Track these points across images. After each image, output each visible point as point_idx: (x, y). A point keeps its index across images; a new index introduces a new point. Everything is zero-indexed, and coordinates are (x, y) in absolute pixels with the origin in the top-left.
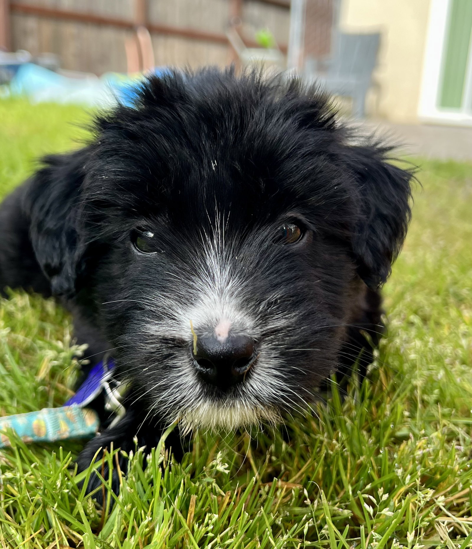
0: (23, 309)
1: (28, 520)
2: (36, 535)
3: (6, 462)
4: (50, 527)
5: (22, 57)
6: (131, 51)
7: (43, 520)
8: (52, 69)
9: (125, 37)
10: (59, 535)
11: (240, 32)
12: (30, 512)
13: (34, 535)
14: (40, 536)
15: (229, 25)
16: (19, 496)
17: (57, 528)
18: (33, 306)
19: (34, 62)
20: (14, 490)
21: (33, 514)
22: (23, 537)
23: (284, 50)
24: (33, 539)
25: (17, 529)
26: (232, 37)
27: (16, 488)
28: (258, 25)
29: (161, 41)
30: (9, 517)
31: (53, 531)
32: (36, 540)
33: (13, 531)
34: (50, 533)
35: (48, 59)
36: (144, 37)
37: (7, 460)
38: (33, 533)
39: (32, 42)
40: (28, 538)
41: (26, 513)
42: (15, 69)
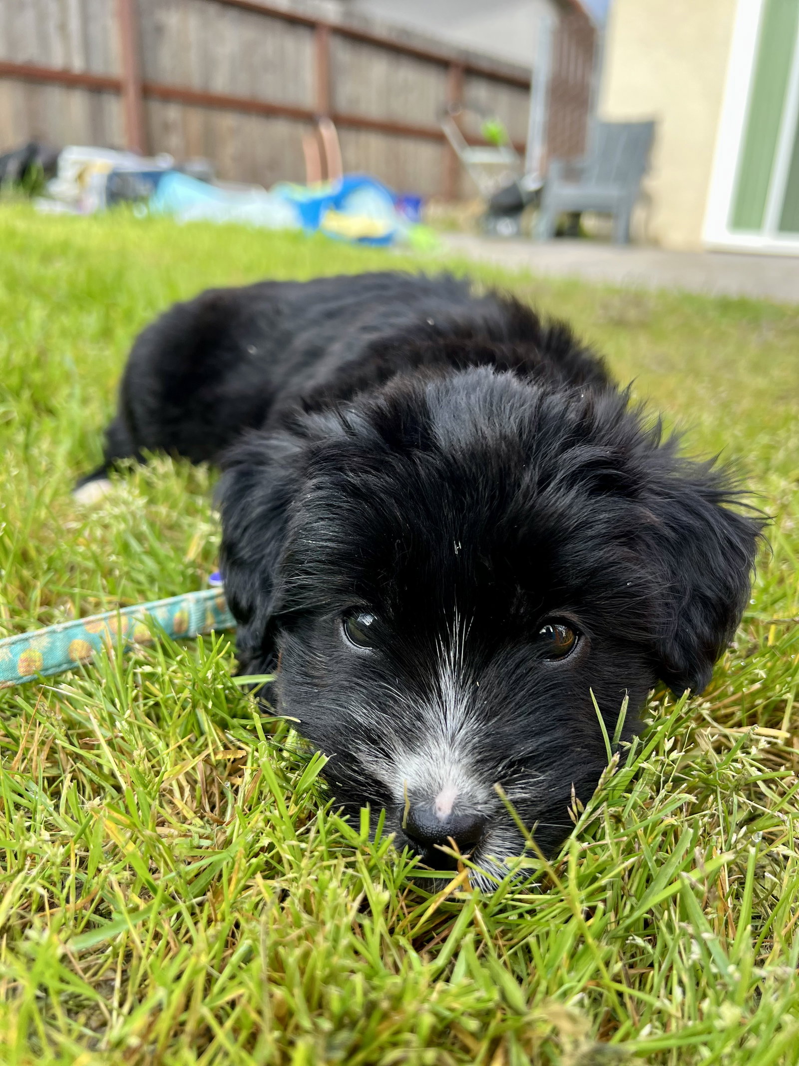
0: (165, 476)
1: (174, 723)
2: (184, 743)
3: (145, 658)
4: (202, 733)
5: (163, 162)
6: (310, 151)
7: (193, 725)
8: (203, 178)
9: (301, 131)
10: (214, 742)
11: (459, 123)
12: (175, 715)
13: (181, 742)
14: (188, 744)
15: (445, 113)
16: (161, 695)
17: (211, 735)
18: (178, 474)
19: (179, 169)
20: (155, 688)
21: (179, 716)
22: (168, 745)
23: (520, 149)
24: (180, 747)
25: (159, 736)
26: (448, 129)
27: (157, 686)
28: (485, 112)
29: (351, 137)
30: (149, 721)
31: (206, 739)
32: (185, 749)
33: (153, 737)
34: (201, 740)
35: (198, 165)
36: (328, 131)
37: (146, 654)
38: (179, 739)
39: (174, 141)
40: (173, 746)
41: (171, 715)
42: (154, 178)
